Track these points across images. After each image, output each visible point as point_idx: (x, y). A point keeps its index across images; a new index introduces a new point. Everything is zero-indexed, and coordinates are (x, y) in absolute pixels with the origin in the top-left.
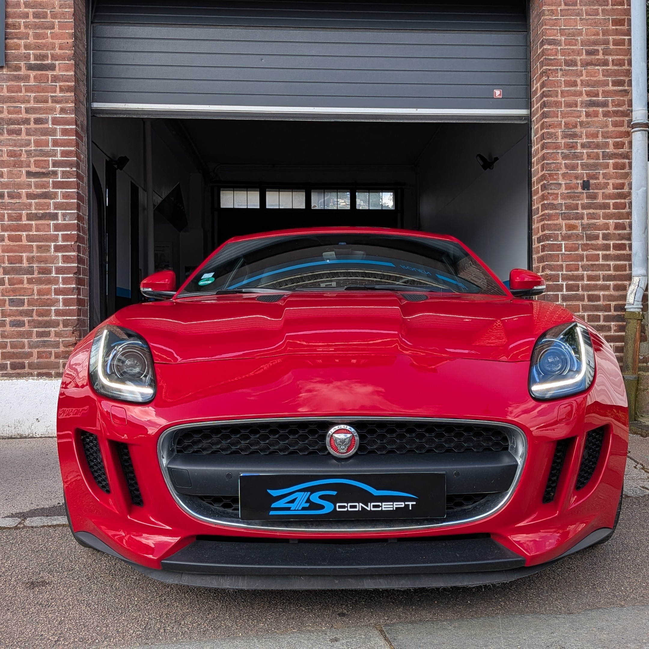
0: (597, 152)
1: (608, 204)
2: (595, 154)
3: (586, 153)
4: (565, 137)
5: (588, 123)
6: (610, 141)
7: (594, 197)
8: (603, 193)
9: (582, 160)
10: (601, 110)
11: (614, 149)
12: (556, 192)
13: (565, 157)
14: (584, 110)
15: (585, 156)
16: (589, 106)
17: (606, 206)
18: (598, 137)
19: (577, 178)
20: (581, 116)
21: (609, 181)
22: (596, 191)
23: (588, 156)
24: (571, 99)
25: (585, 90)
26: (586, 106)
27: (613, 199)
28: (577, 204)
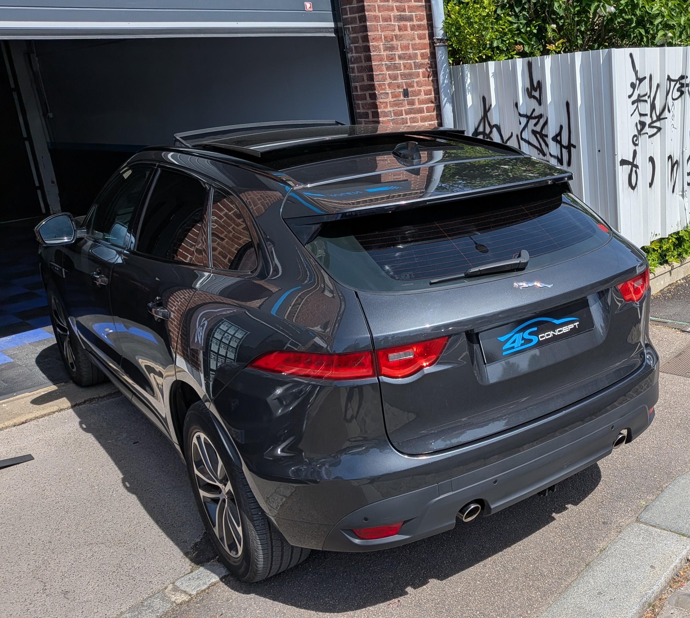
0: (410, 63)
1: (423, 108)
2: (409, 64)
3: (403, 64)
4: (386, 50)
5: (401, 36)
6: (418, 52)
7: (412, 103)
8: (418, 99)
9: (401, 70)
10: (408, 24)
11: (422, 59)
12: (385, 100)
13: (388, 68)
14: (397, 24)
15: (402, 67)
16: (400, 21)
17: (421, 111)
18: (409, 49)
19: (398, 87)
20: (394, 30)
21: (421, 88)
22: (413, 98)
23: (404, 67)
24: (386, 13)
25: (396, 6)
26: (397, 21)
27: (426, 104)
28: (402, 110)
